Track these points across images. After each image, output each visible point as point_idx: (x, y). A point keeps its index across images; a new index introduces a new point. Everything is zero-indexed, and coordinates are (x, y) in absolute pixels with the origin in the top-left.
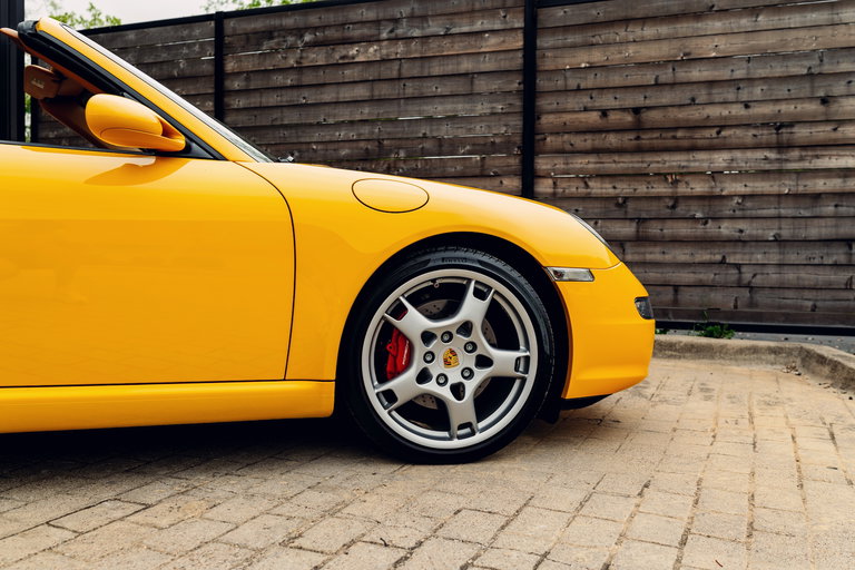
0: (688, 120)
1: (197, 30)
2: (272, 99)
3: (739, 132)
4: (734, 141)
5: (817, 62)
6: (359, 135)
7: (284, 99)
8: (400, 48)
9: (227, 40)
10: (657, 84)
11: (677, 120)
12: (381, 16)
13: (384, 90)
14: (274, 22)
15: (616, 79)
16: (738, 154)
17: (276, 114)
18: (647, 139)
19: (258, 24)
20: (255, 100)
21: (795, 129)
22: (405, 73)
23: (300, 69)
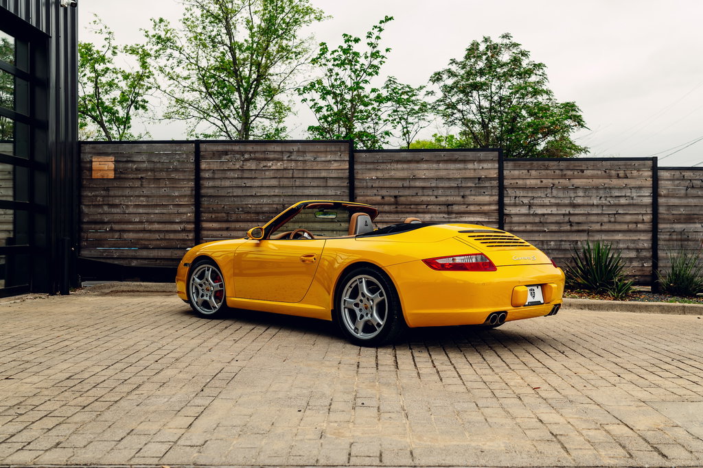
0: (415, 202)
1: (185, 147)
2: (227, 183)
3: (434, 207)
4: (432, 210)
5: (460, 182)
6: (273, 201)
8: (293, 164)
9: (202, 153)
10: (403, 187)
11: (411, 201)
12: (284, 150)
13: (285, 182)
14: (229, 147)
15: (387, 184)
16: (434, 215)
17: (230, 190)
18: (400, 208)
19: (220, 148)
20: (218, 183)
21: (454, 207)
22: (295, 175)
23: (243, 170)
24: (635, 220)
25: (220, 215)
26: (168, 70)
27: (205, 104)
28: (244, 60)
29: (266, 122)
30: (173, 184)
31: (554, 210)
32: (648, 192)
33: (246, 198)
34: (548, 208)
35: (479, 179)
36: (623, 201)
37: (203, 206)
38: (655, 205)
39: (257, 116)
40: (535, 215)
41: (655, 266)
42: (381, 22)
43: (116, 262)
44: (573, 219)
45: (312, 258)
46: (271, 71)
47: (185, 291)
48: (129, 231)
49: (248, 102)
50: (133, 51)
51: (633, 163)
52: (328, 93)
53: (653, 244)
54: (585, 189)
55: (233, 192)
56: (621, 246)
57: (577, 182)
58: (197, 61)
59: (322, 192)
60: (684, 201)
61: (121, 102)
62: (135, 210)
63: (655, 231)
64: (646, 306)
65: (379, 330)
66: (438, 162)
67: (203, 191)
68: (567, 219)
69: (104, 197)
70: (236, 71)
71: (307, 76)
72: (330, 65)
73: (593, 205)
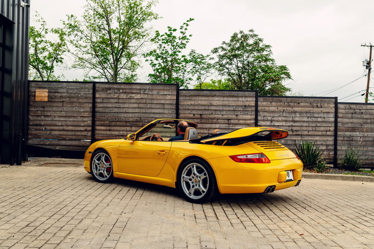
0: (211, 117)
1: (87, 85)
2: (110, 105)
3: (221, 120)
4: (220, 122)
5: (235, 108)
6: (135, 116)
7: (114, 105)
8: (146, 96)
9: (96, 89)
10: (205, 110)
11: (209, 117)
12: (141, 88)
13: (141, 106)
14: (111, 86)
15: (196, 108)
16: (221, 125)
17: (111, 109)
18: (203, 121)
19: (107, 86)
20: (105, 105)
21: (232, 120)
22: (147, 102)
23: (118, 98)
24: (325, 130)
25: (106, 122)
26: (75, 42)
27: (94, 61)
28: (116, 38)
29: (126, 71)
30: (80, 105)
31: (284, 124)
32: (332, 115)
33: (121, 114)
34: (281, 122)
35: (245, 106)
36: (320, 120)
37: (97, 117)
38: (336, 122)
39: (122, 68)
40: (274, 126)
41: (336, 154)
42: (187, 21)
43: (48, 147)
44: (294, 128)
45: (164, 152)
46: (130, 44)
47: (89, 167)
48: (55, 130)
49: (117, 60)
50: (56, 32)
51: (325, 99)
52: (159, 57)
53: (334, 142)
54: (301, 113)
55: (113, 110)
56: (319, 143)
57: (296, 109)
58: (91, 38)
59: (161, 111)
60: (351, 120)
61: (49, 58)
62: (59, 119)
63: (336, 136)
64: (335, 176)
65: (203, 194)
66: (224, 97)
67: (97, 109)
68: (290, 128)
69: (42, 111)
70: (111, 44)
71: (148, 48)
72: (160, 42)
73: (304, 121)
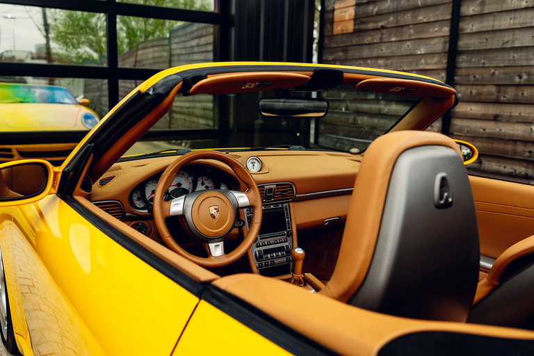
2: (505, 22)
7: (518, 21)
17: (508, 37)
20: (488, 24)
25: (485, 89)
30: (419, 33)
55: (513, 42)
67: (463, 43)
